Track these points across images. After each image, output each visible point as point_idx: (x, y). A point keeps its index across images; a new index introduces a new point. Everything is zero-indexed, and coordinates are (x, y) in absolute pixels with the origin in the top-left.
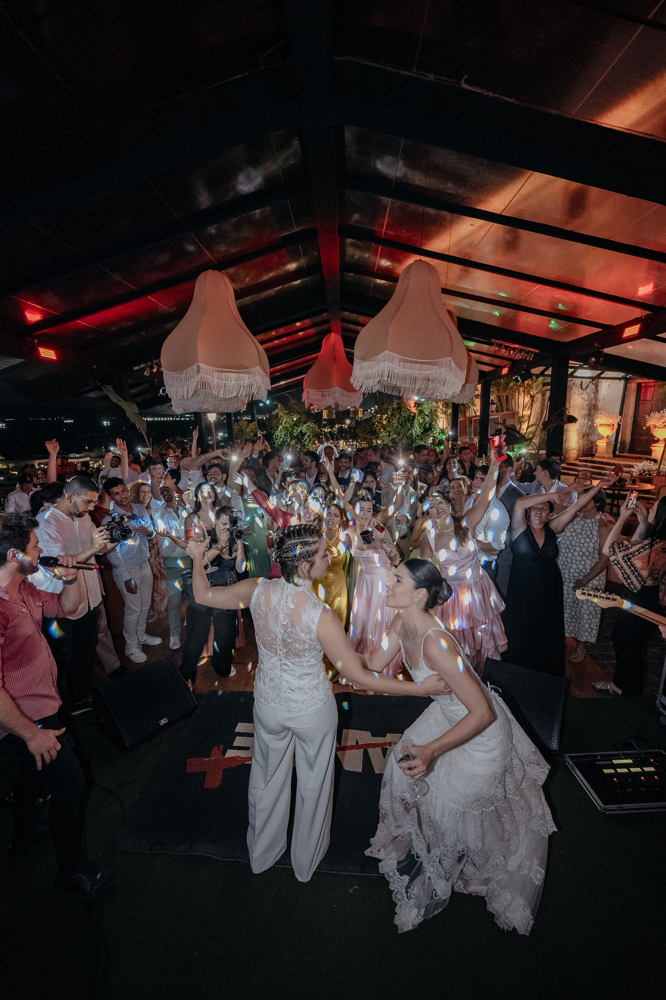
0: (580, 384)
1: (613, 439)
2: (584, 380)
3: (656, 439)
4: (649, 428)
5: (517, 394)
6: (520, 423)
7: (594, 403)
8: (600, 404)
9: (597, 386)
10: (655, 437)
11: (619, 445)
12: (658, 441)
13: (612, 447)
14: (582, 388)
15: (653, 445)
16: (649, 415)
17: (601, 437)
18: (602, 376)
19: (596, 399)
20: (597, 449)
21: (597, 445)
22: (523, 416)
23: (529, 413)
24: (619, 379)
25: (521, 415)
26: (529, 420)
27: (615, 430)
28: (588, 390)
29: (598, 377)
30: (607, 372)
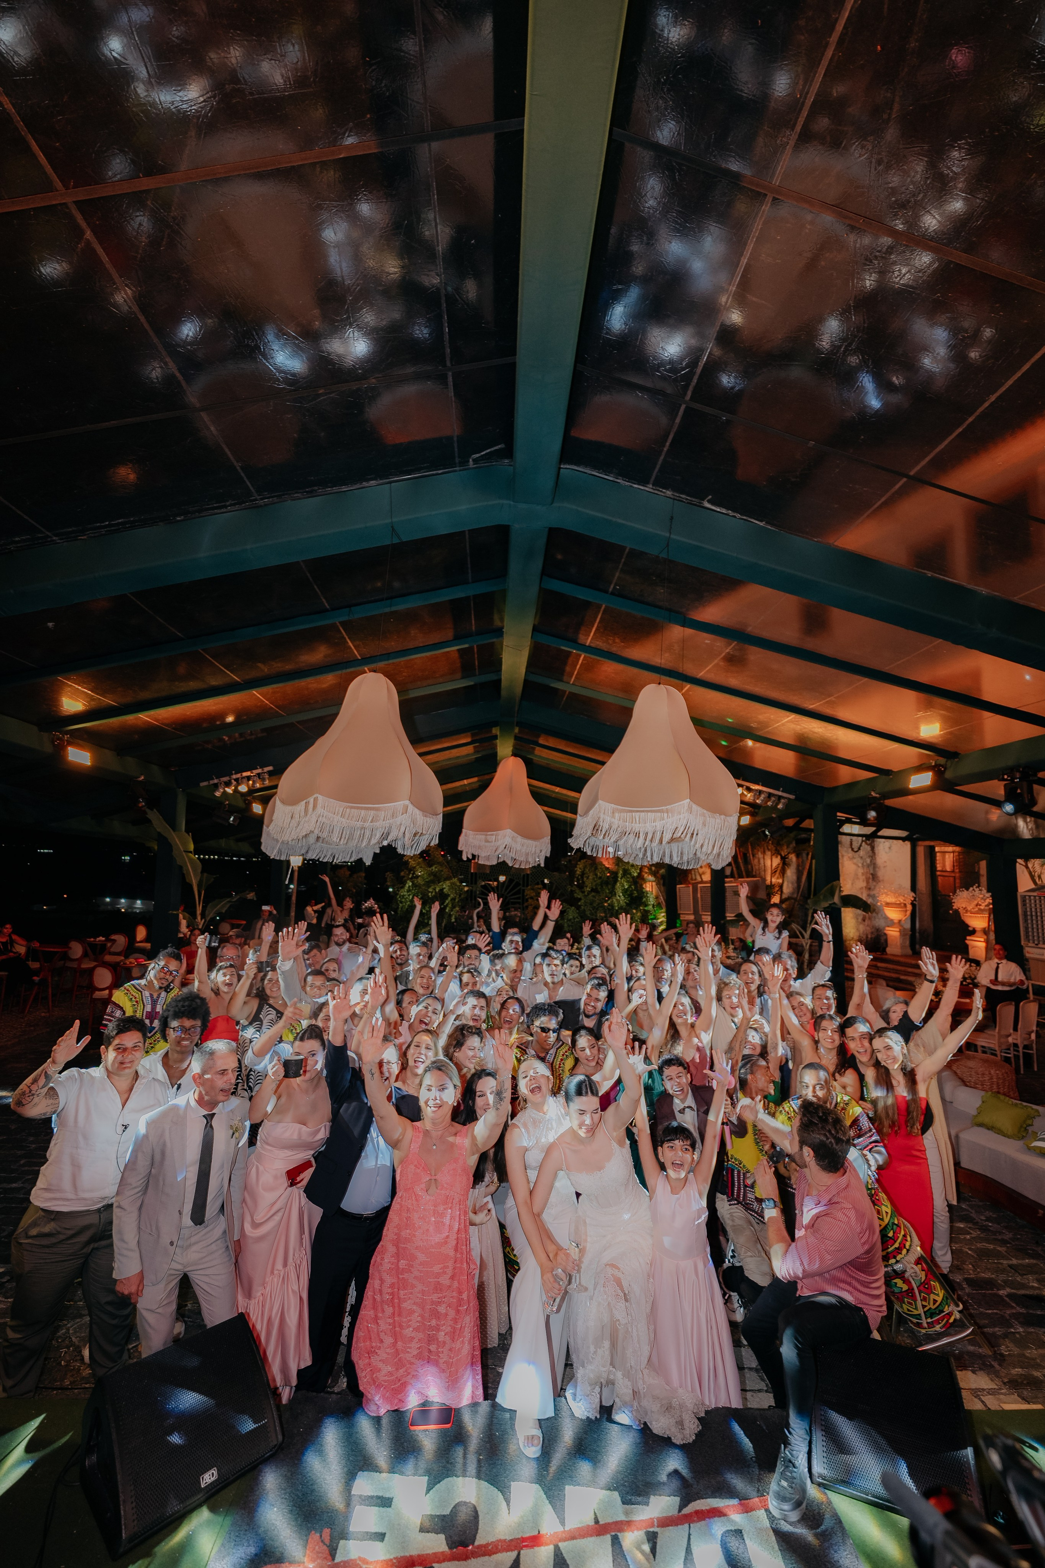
0: (848, 843)
1: (908, 926)
2: (854, 838)
3: (970, 929)
4: (957, 912)
5: (760, 855)
6: (769, 895)
7: (872, 872)
8: (880, 874)
9: (873, 848)
10: (968, 926)
11: (917, 934)
12: (973, 932)
13: (908, 937)
14: (852, 849)
15: (968, 938)
16: (954, 892)
17: (891, 923)
18: (880, 834)
19: (873, 865)
20: (886, 941)
21: (885, 934)
22: (771, 886)
23: (780, 881)
24: (903, 839)
25: (768, 882)
26: (782, 892)
27: (909, 913)
28: (861, 853)
29: (873, 836)
30: (884, 830)
